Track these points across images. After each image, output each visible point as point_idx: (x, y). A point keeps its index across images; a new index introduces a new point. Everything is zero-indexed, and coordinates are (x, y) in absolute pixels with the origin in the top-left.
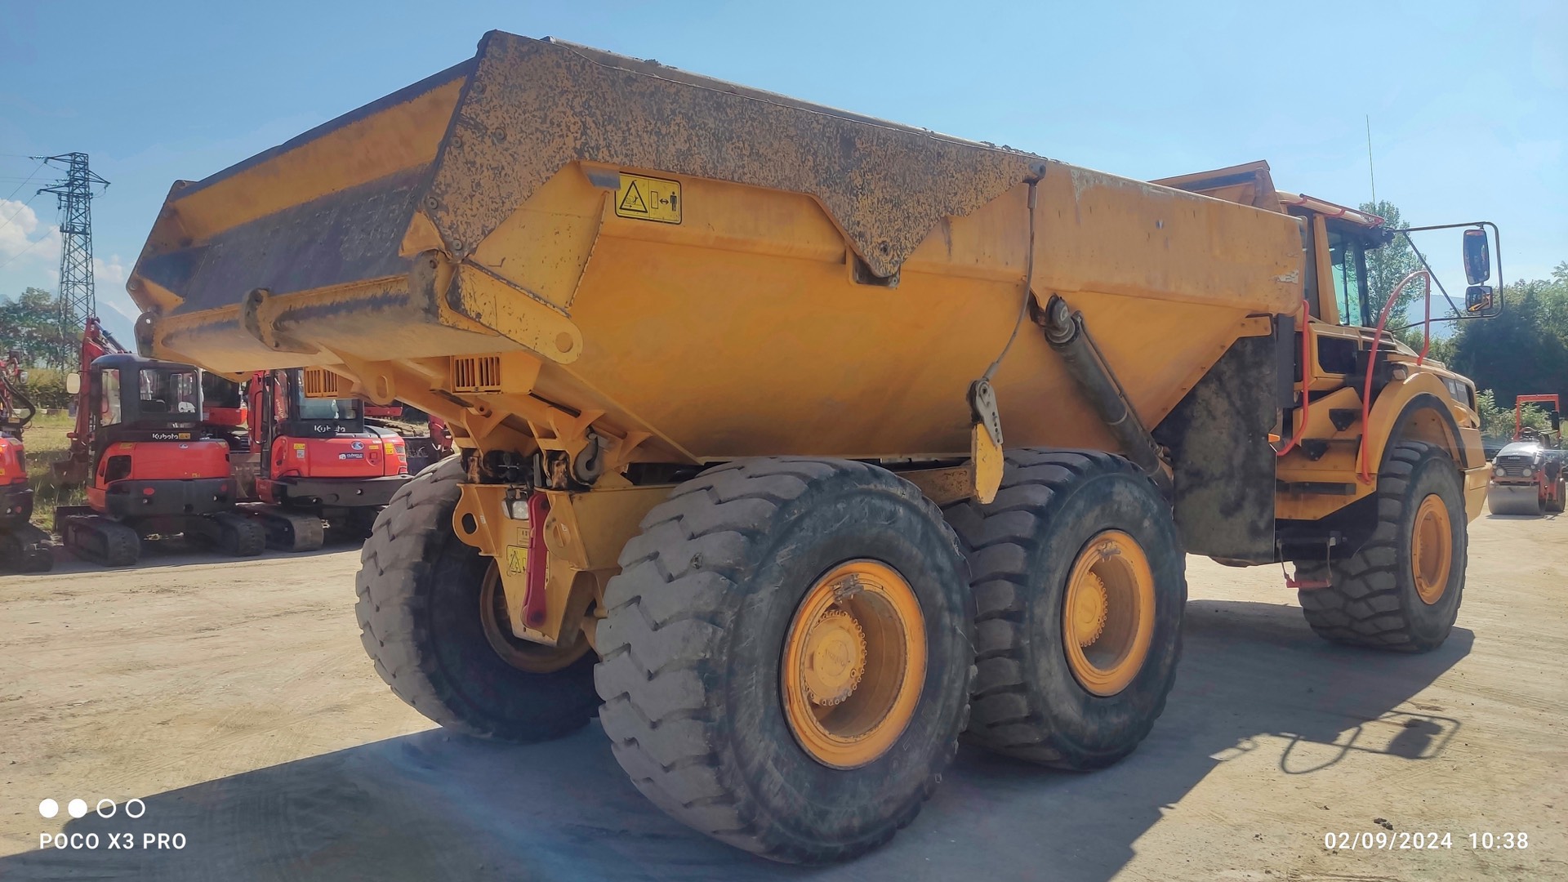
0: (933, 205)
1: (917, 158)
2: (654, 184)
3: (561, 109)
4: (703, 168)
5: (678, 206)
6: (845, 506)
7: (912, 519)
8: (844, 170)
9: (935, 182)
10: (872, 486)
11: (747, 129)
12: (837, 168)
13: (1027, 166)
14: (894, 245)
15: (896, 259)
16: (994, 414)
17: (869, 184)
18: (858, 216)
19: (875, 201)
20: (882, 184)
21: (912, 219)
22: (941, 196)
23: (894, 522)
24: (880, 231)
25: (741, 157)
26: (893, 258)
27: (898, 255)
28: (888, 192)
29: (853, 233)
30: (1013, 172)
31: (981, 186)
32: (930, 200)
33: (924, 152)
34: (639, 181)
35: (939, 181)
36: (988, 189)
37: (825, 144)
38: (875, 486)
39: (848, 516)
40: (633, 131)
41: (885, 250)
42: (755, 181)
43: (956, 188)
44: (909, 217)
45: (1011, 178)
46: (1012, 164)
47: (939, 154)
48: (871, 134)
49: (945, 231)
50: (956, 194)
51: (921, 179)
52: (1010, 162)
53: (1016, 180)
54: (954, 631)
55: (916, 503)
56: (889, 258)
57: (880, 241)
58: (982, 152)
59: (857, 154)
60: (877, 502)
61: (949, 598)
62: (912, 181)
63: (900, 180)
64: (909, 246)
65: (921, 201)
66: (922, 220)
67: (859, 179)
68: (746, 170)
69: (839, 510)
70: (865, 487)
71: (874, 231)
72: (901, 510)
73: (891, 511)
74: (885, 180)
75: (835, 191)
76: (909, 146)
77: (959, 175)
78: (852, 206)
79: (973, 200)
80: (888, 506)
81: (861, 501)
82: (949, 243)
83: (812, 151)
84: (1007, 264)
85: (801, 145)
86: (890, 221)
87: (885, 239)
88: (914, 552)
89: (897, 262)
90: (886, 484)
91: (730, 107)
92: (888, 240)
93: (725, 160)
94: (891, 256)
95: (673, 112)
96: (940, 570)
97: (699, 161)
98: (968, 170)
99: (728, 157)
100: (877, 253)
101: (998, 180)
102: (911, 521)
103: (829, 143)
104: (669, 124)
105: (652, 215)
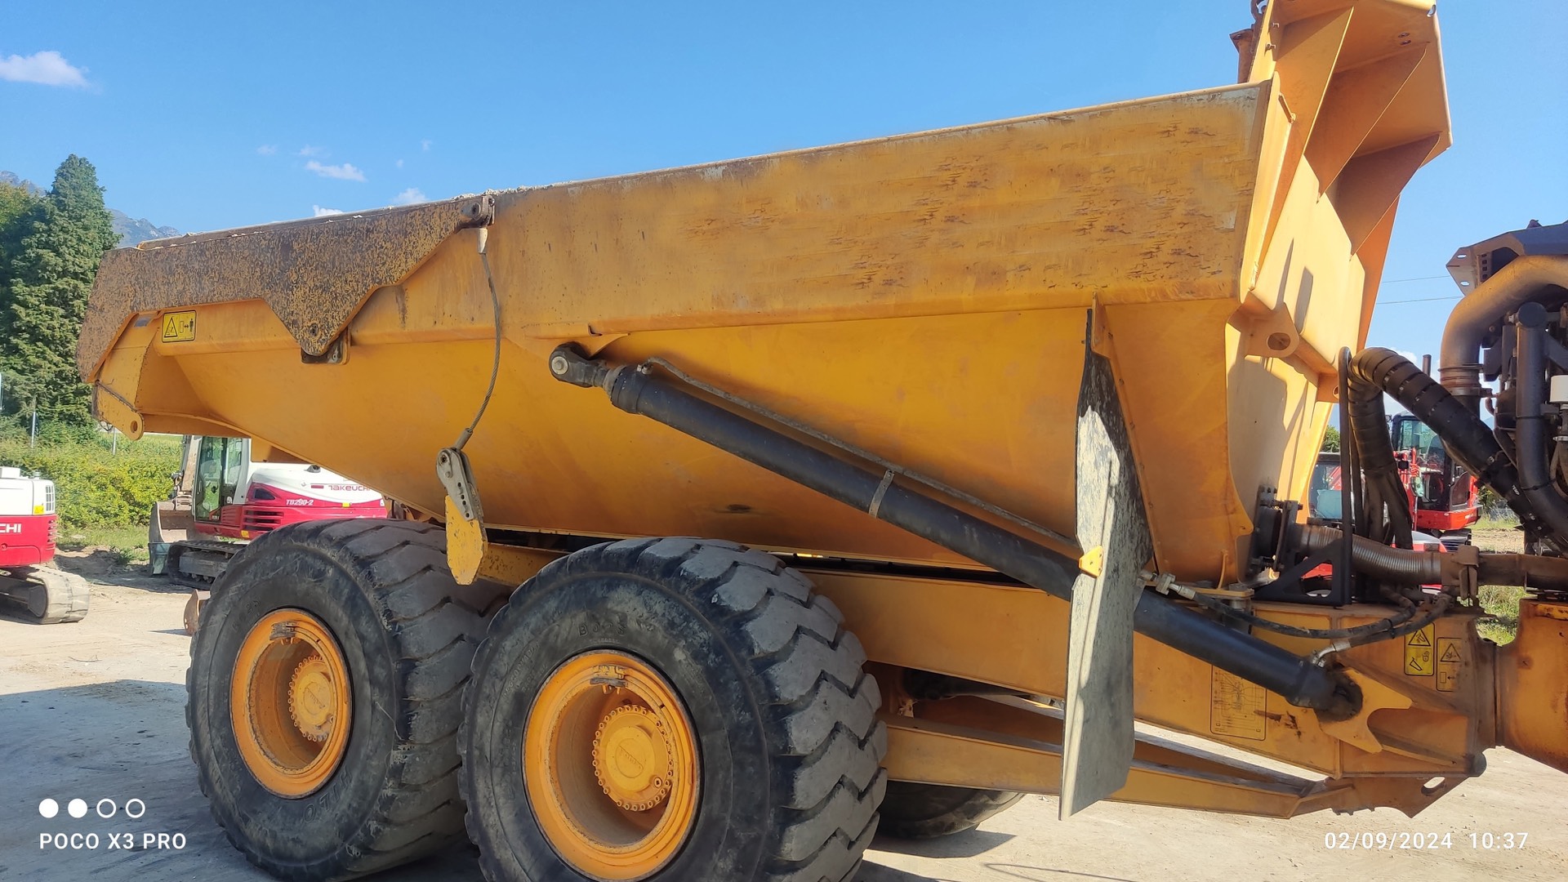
0: (360, 280)
1: (346, 241)
2: (182, 316)
3: (126, 285)
4: (191, 299)
5: (193, 327)
6: (282, 558)
7: (341, 581)
8: (283, 271)
9: (363, 258)
10: (305, 544)
11: (217, 263)
12: (278, 271)
13: (459, 211)
14: (322, 326)
15: (323, 337)
16: (459, 485)
17: (302, 277)
18: (293, 307)
19: (307, 290)
20: (312, 275)
21: (339, 298)
22: (368, 269)
23: (321, 581)
24: (310, 315)
25: (213, 283)
26: (321, 337)
27: (325, 334)
28: (318, 280)
29: (288, 322)
30: (444, 223)
31: (410, 248)
32: (357, 276)
33: (353, 234)
34: (175, 316)
35: (367, 257)
36: (418, 249)
37: (269, 255)
38: (308, 545)
39: (282, 568)
40: (156, 287)
41: (313, 331)
42: (221, 298)
43: (385, 257)
44: (336, 297)
45: (442, 229)
46: (444, 215)
47: (368, 230)
48: (306, 233)
49: (399, 299)
50: (384, 264)
51: (350, 259)
52: (440, 213)
53: (447, 230)
54: (374, 706)
55: (344, 567)
56: (317, 338)
57: (309, 324)
58: (412, 214)
59: (294, 255)
60: (310, 560)
61: (370, 670)
62: (340, 263)
63: (330, 266)
64: (335, 323)
65: (349, 279)
66: (349, 298)
67: (295, 275)
68: (215, 292)
69: (276, 561)
70: (299, 544)
71: (305, 317)
72: (330, 571)
73: (320, 569)
74: (316, 270)
75: (275, 291)
76: (340, 232)
77: (388, 245)
78: (288, 300)
79: (403, 265)
80: (319, 565)
81: (296, 557)
82: (404, 311)
83: (260, 263)
84: (473, 319)
85: (252, 262)
86: (319, 305)
87: (315, 322)
88: (340, 615)
89: (324, 340)
90: (319, 543)
91: (208, 250)
92: (317, 322)
93: (203, 289)
94: (319, 336)
95: (177, 266)
96: (362, 638)
97: (189, 294)
98: (398, 236)
99: (205, 286)
100: (307, 335)
101: (428, 237)
102: (338, 584)
103: (273, 253)
104: (174, 275)
105: (180, 337)
